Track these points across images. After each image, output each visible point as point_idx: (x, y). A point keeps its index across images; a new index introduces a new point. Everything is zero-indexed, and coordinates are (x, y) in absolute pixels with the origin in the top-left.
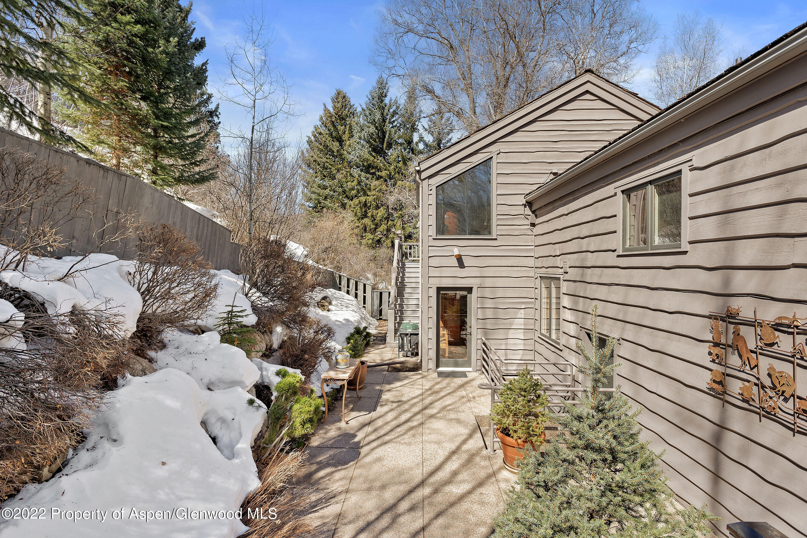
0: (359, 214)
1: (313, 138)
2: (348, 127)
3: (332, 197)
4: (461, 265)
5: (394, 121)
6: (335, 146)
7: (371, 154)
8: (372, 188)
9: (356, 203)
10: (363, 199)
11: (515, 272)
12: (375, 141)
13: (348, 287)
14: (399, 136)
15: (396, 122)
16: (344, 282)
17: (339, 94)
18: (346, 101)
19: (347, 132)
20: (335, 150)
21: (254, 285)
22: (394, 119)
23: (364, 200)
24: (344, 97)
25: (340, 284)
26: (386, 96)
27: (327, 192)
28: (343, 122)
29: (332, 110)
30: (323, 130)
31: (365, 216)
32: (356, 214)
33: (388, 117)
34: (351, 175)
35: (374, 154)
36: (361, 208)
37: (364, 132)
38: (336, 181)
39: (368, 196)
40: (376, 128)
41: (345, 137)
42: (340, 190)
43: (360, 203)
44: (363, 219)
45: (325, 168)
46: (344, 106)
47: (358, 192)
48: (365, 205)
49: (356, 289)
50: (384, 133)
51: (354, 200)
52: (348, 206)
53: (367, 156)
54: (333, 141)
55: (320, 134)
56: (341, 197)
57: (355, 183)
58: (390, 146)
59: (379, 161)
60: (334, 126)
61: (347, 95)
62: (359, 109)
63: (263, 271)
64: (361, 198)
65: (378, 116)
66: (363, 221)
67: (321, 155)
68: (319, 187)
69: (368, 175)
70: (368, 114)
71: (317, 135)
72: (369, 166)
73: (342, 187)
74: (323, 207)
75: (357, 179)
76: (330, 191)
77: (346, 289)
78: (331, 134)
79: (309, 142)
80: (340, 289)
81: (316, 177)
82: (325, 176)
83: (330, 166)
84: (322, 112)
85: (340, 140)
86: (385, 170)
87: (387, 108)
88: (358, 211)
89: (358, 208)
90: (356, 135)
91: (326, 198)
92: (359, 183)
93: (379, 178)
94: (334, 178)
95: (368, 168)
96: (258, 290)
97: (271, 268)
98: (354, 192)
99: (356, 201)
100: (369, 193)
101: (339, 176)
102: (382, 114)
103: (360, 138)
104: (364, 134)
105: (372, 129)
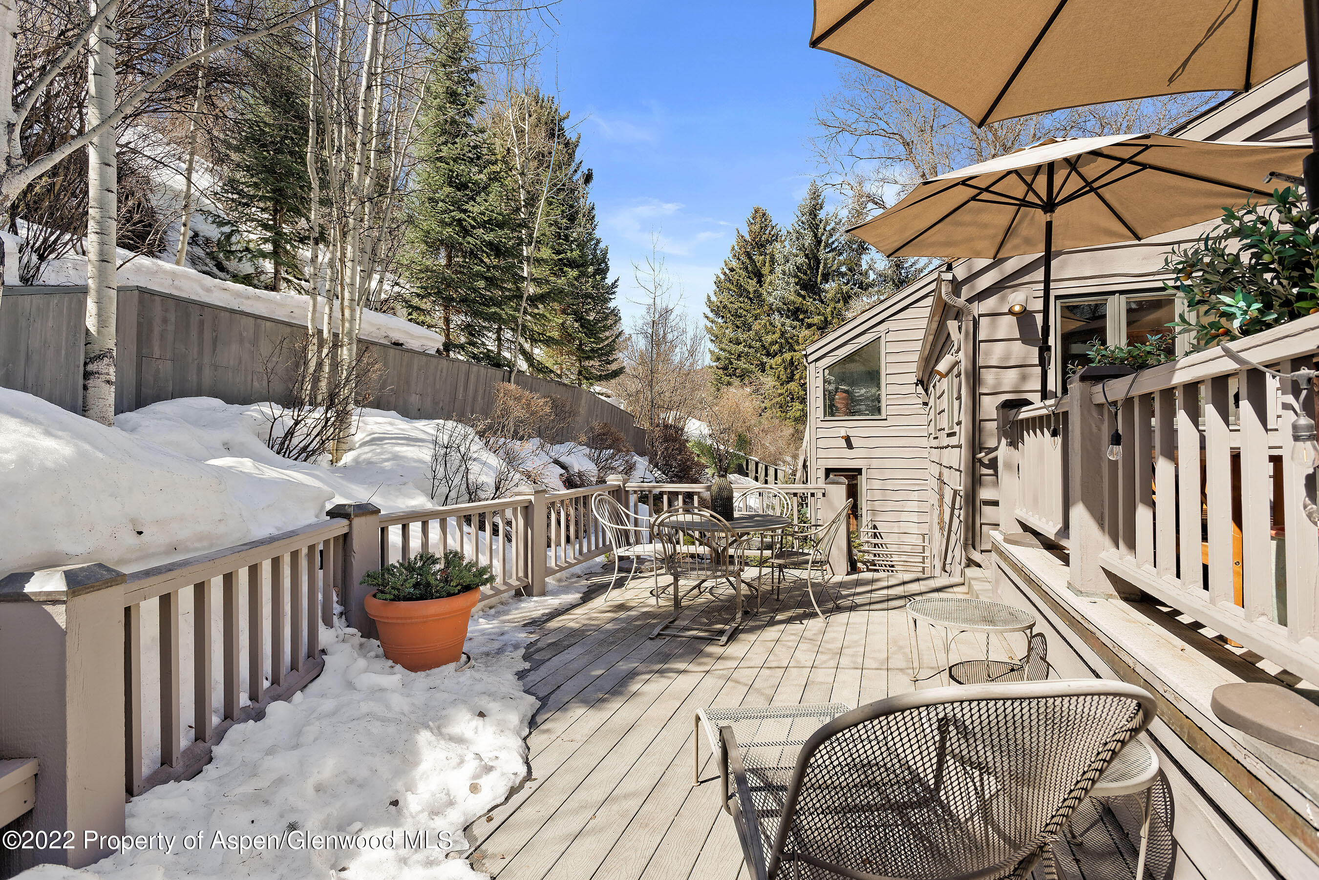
0: (784, 377)
1: (722, 277)
2: (768, 257)
3: (747, 354)
4: (850, 446)
5: (833, 243)
6: (751, 285)
7: (799, 295)
8: (800, 341)
9: (778, 363)
10: (787, 356)
11: (907, 452)
12: (805, 274)
13: (757, 472)
14: (839, 262)
15: (836, 244)
16: (752, 466)
17: (756, 212)
18: (766, 220)
19: (767, 264)
20: (751, 290)
21: (656, 466)
22: (834, 239)
23: (789, 358)
24: (764, 214)
25: (747, 469)
26: (821, 208)
27: (741, 348)
28: (762, 250)
29: (748, 238)
30: (734, 264)
31: (791, 379)
32: (778, 377)
33: (824, 238)
34: (771, 324)
35: (803, 293)
36: (785, 369)
37: (788, 265)
38: (752, 333)
39: (795, 351)
40: (807, 256)
41: (765, 270)
42: (758, 344)
43: (783, 361)
44: (788, 382)
45: (737, 316)
46: (763, 228)
47: (781, 347)
48: (792, 362)
49: (766, 475)
50: (818, 262)
51: (776, 358)
52: (767, 367)
53: (792, 297)
54: (749, 277)
55: (732, 270)
56: (759, 355)
57: (777, 335)
58: (826, 278)
59: (810, 303)
60: (750, 258)
61: (768, 212)
62: (784, 232)
63: (663, 453)
64: (785, 355)
65: (808, 240)
66: (789, 386)
67: (732, 299)
68: (731, 342)
69: (795, 323)
70: (794, 238)
71: (727, 272)
72: (798, 310)
73: (761, 341)
74: (736, 369)
75: (780, 329)
76: (744, 346)
77: (754, 474)
78: (747, 268)
79: (718, 283)
80: (747, 475)
81: (727, 328)
82: (738, 327)
83: (745, 313)
84: (733, 241)
85: (759, 276)
86: (818, 314)
87: (822, 226)
88: (782, 373)
89: (781, 368)
90: (778, 269)
91: (739, 356)
92: (783, 334)
93: (809, 326)
94: (750, 329)
95: (796, 313)
96: (659, 469)
97: (670, 451)
98: (776, 347)
99: (778, 359)
100: (797, 348)
101: (756, 326)
102: (816, 235)
103: (784, 273)
104: (790, 267)
105: (801, 260)
